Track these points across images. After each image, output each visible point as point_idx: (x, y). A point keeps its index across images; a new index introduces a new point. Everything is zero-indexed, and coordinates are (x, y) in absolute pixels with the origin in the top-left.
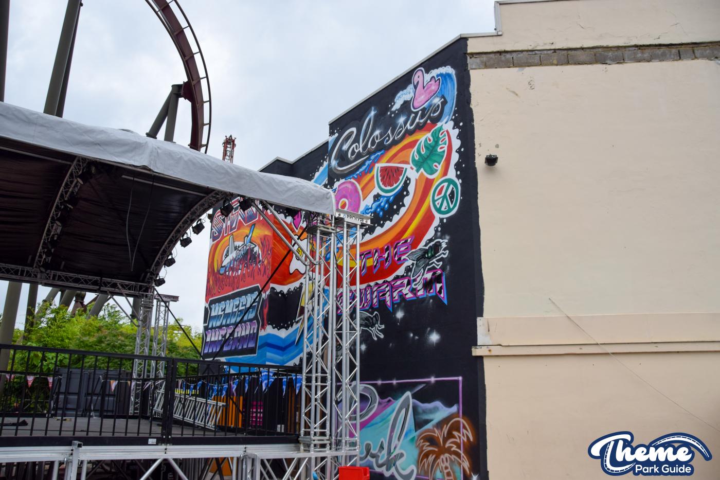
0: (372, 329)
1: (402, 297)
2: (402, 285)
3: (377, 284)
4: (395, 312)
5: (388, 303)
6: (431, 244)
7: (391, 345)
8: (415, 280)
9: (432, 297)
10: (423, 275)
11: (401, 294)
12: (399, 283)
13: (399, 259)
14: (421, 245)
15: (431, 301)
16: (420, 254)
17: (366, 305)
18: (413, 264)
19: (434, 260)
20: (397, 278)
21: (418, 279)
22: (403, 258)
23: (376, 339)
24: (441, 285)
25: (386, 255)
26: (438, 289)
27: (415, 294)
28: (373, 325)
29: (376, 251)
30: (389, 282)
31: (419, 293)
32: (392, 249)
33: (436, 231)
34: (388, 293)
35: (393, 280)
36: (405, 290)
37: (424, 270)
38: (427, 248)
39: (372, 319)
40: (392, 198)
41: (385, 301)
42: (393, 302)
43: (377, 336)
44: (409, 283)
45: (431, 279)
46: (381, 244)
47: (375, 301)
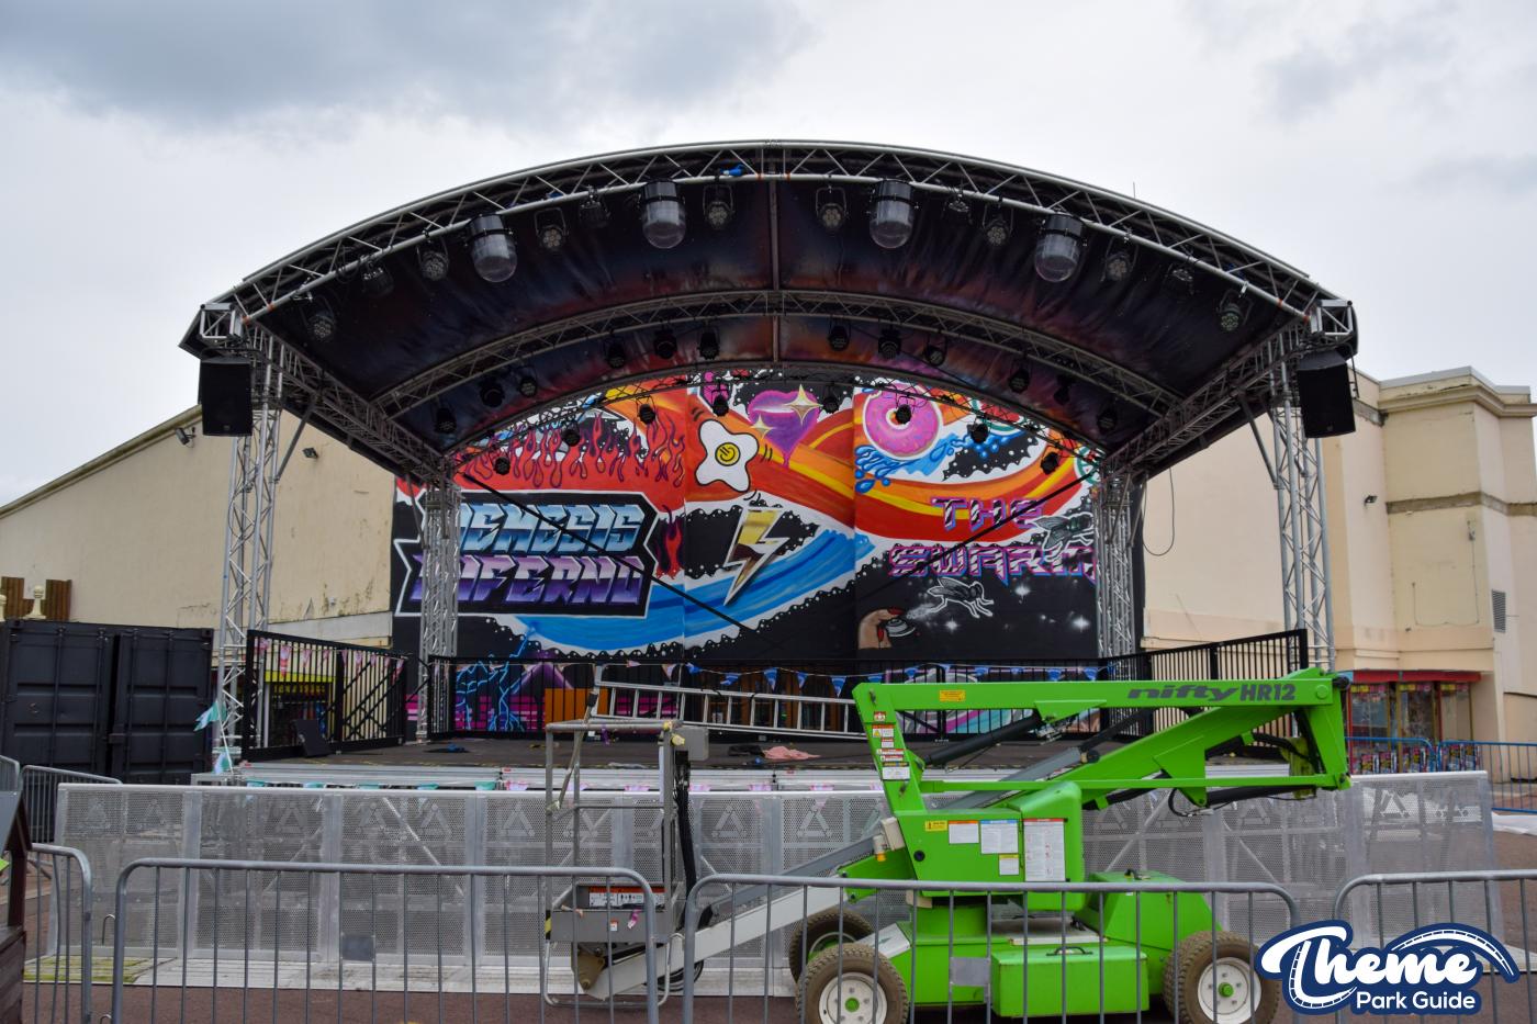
0: (971, 604)
1: (1027, 571)
2: (1026, 555)
3: (978, 546)
4: (1013, 585)
5: (1001, 574)
6: (1076, 515)
7: (1006, 626)
8: (1048, 553)
9: (1076, 577)
10: (1062, 549)
11: (1023, 565)
12: (1020, 551)
13: (1021, 522)
14: (1060, 512)
15: (1076, 581)
16: (1057, 523)
17: (954, 570)
18: (1045, 533)
19: (1081, 535)
20: (1017, 545)
21: (1054, 553)
22: (1027, 522)
23: (977, 616)
24: (1091, 565)
25: (995, 512)
26: (1086, 569)
27: (1049, 570)
28: (971, 598)
29: (975, 503)
30: (1002, 548)
31: (1055, 570)
32: (1007, 507)
33: (1084, 502)
34: (1000, 562)
35: (1010, 546)
36: (1032, 563)
37: (1064, 544)
38: (1069, 518)
39: (969, 590)
40: (1004, 439)
41: (994, 570)
42: (1009, 575)
43: (978, 612)
44: (1038, 554)
45: (1076, 556)
46: (984, 494)
47: (974, 567)
